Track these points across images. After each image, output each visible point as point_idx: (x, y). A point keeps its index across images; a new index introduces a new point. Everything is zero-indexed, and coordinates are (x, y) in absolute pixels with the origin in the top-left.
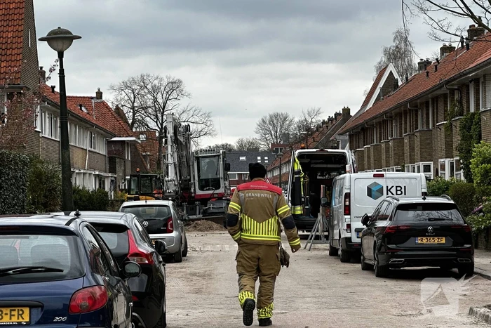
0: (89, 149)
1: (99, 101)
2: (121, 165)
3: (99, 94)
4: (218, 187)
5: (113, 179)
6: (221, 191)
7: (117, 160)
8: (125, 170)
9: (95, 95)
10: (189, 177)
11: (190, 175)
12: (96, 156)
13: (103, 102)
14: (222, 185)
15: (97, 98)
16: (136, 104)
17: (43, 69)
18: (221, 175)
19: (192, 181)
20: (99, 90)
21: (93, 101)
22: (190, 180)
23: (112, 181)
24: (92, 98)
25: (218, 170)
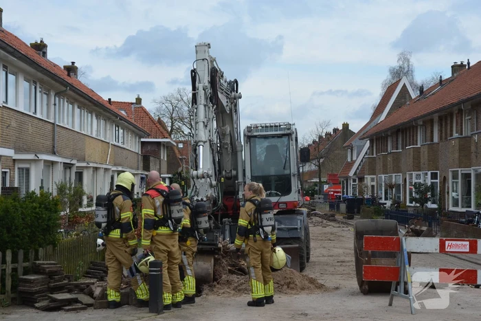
0: (114, 143)
1: (139, 106)
2: (155, 164)
3: (139, 100)
4: (287, 191)
5: (144, 176)
6: (293, 197)
7: (151, 159)
8: (160, 169)
9: (135, 101)
10: (234, 172)
11: (236, 169)
12: (125, 152)
13: (142, 108)
14: (294, 188)
15: (136, 103)
16: (174, 115)
17: (75, 65)
18: (294, 170)
19: (240, 179)
20: (139, 96)
21: (133, 106)
22: (236, 177)
23: (142, 178)
24: (132, 104)
25: (288, 160)
